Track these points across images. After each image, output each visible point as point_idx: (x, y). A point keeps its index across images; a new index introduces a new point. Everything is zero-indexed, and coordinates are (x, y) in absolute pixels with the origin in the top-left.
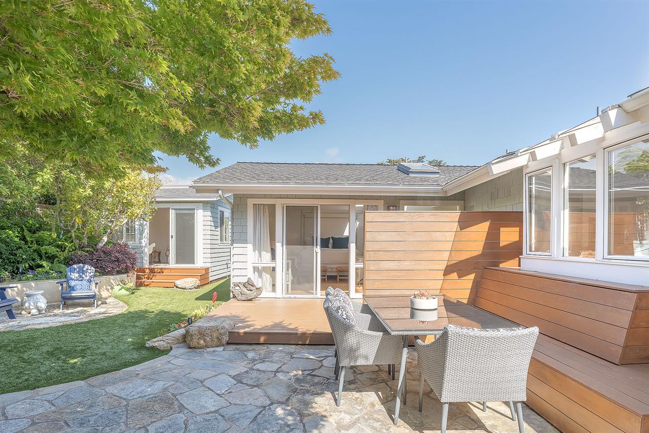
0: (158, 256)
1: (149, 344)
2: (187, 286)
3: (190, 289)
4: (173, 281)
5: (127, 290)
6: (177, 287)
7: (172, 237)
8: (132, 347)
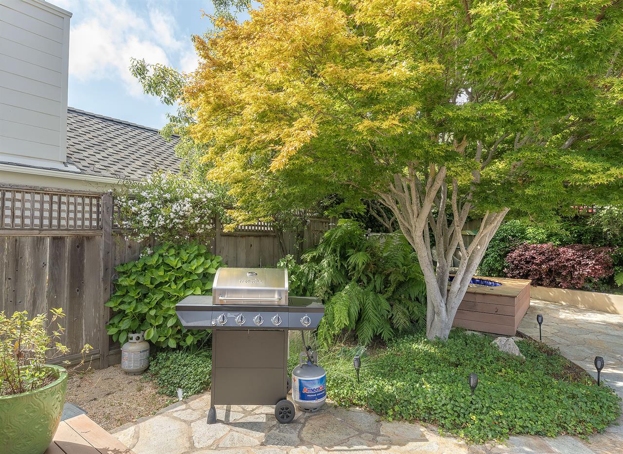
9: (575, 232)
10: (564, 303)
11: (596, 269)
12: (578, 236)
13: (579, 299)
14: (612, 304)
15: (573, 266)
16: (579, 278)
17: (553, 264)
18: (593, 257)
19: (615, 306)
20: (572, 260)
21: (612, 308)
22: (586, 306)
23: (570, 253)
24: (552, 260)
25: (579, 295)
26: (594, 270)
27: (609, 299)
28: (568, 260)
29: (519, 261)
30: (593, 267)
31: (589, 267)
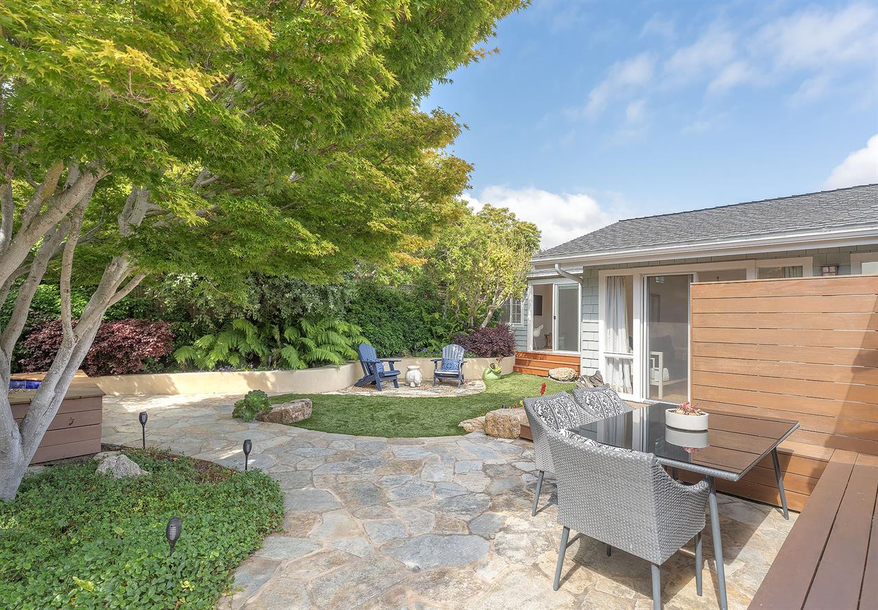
0: (544, 341)
1: (461, 424)
2: (560, 377)
3: (564, 381)
4: (547, 369)
5: (496, 374)
6: (551, 377)
7: (555, 317)
8: (448, 424)
9: (127, 304)
10: (117, 394)
11: (158, 346)
12: (130, 308)
13: (136, 384)
14: (173, 384)
15: (131, 346)
16: (137, 360)
17: (106, 345)
18: (155, 333)
19: (176, 386)
20: (130, 339)
21: (173, 389)
22: (144, 391)
23: (128, 330)
24: (103, 340)
25: (135, 381)
26: (156, 348)
27: (170, 379)
28: (126, 338)
29: (51, 345)
30: (155, 345)
31: (150, 346)
